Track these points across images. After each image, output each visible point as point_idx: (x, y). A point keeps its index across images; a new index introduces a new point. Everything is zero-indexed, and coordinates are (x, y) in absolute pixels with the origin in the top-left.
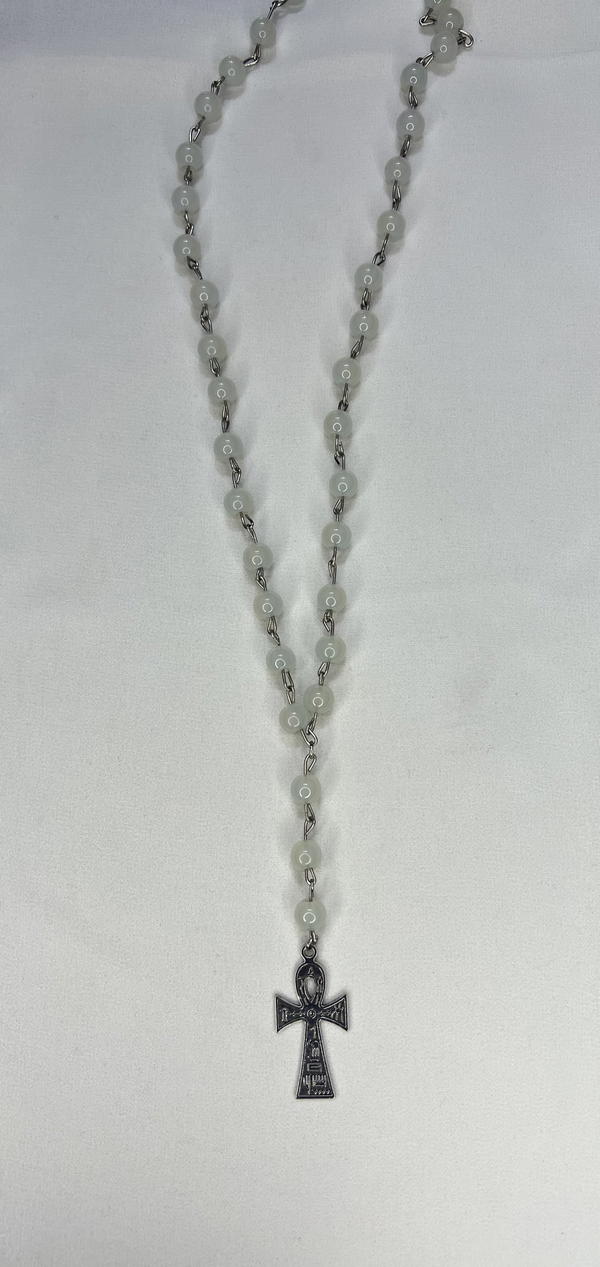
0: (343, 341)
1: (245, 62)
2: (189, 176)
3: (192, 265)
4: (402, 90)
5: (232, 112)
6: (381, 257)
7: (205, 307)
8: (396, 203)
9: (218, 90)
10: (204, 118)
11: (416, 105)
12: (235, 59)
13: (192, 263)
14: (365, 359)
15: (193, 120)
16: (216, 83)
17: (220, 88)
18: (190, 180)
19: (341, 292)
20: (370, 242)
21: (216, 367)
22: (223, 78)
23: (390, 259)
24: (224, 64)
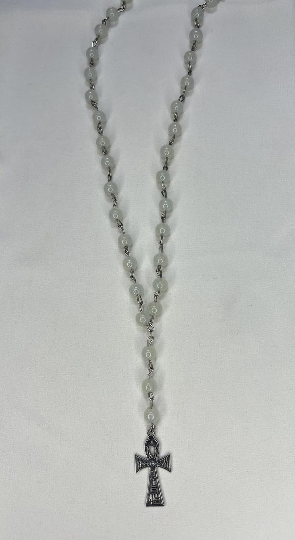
0: (165, 138)
1: (118, 10)
2: (92, 63)
3: (94, 104)
4: (192, 20)
5: (112, 33)
6: (183, 98)
7: (100, 123)
8: (190, 72)
9: (105, 23)
10: (99, 36)
11: (198, 27)
12: (113, 8)
13: (93, 103)
14: (175, 146)
15: (94, 37)
16: (104, 20)
17: (106, 22)
18: (93, 65)
19: (164, 116)
20: (177, 91)
21: (105, 151)
22: (108, 18)
23: (187, 99)
24: (108, 11)
